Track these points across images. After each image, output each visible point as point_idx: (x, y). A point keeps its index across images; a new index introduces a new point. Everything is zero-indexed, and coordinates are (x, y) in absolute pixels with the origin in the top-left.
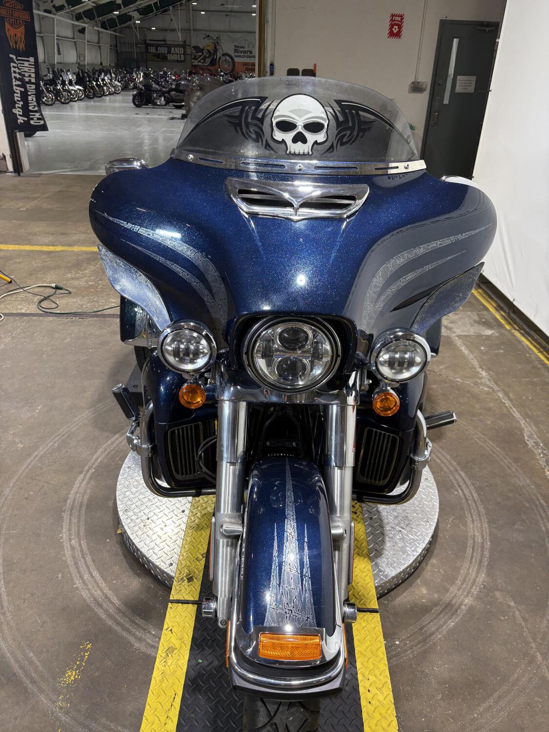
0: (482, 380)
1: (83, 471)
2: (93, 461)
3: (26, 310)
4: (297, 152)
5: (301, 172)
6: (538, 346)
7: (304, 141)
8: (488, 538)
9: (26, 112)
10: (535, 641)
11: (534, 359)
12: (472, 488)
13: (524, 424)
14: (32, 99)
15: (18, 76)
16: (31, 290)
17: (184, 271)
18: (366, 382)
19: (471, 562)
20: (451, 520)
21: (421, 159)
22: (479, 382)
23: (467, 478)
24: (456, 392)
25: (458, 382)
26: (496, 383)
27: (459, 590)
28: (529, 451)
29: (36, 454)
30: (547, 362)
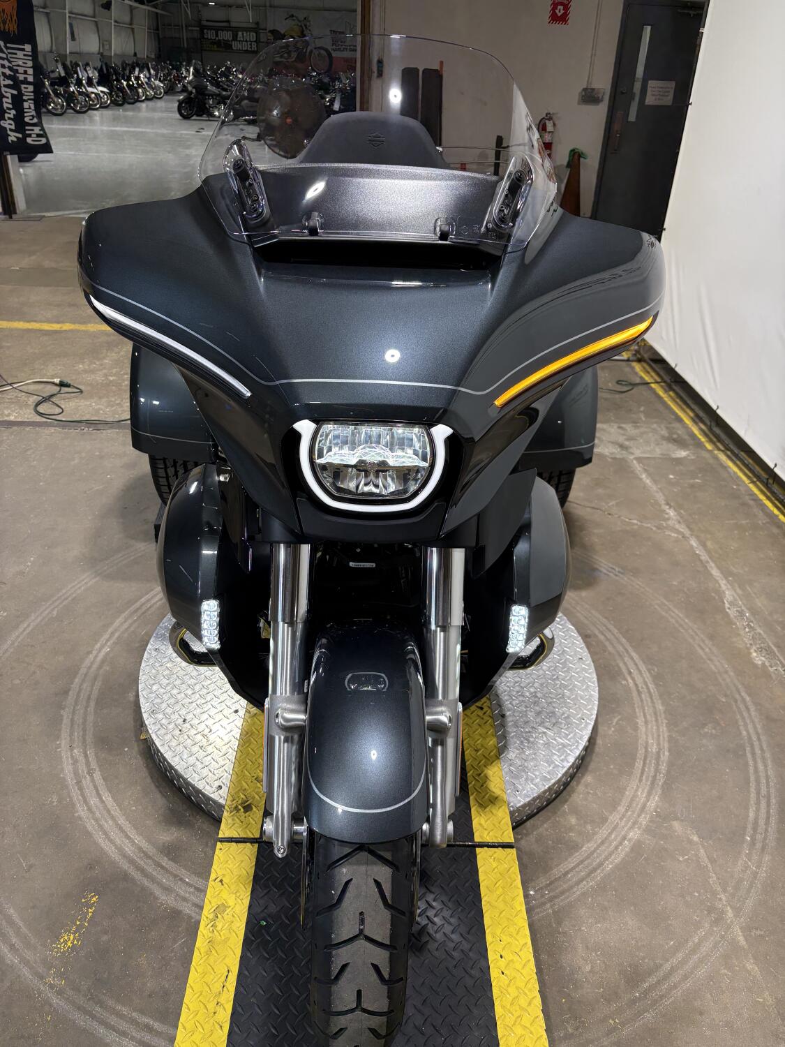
0: (670, 523)
1: (93, 650)
2: (108, 636)
3: (15, 417)
6: (750, 475)
8: (666, 745)
9: (20, 124)
10: (725, 891)
11: (744, 492)
12: (646, 675)
13: (726, 585)
14: (28, 105)
15: (8, 72)
16: (24, 387)
19: (640, 781)
20: (615, 720)
22: (665, 525)
23: (641, 662)
24: (631, 539)
25: (634, 524)
26: (688, 527)
27: (621, 819)
28: (731, 623)
29: (25, 625)
30: (762, 497)
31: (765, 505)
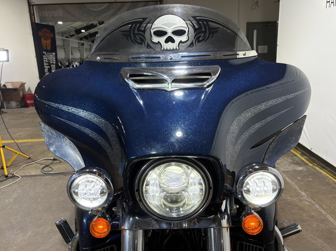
0: (304, 198)
3: (34, 173)
5: (172, 60)
7: (173, 41)
11: (332, 183)
15: (47, 61)
16: (40, 162)
17: (92, 133)
18: (235, 207)
21: (253, 50)
22: (302, 199)
24: (289, 206)
25: (288, 199)
26: (312, 199)
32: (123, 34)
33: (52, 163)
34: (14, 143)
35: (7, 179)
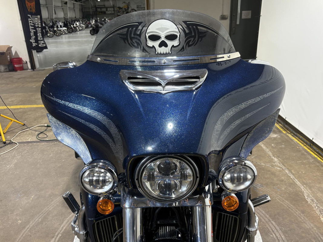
0: (276, 164)
1: (54, 236)
2: (60, 229)
3: (31, 140)
4: (162, 52)
5: (165, 64)
6: (303, 142)
7: (166, 45)
9: (37, 40)
11: (302, 149)
12: (280, 232)
13: (303, 188)
14: (39, 35)
15: (32, 24)
17: (96, 128)
18: (216, 187)
21: (237, 51)
22: (274, 165)
23: (277, 226)
25: (262, 165)
26: (283, 165)
28: (309, 206)
29: (28, 226)
30: (309, 151)
31: (311, 154)
32: (120, 37)
33: (46, 130)
34: (7, 109)
35: (6, 145)
